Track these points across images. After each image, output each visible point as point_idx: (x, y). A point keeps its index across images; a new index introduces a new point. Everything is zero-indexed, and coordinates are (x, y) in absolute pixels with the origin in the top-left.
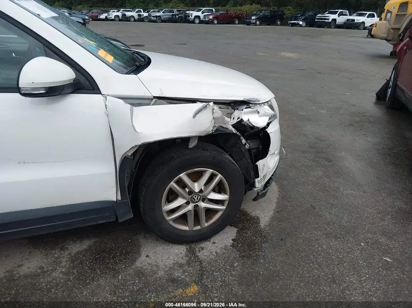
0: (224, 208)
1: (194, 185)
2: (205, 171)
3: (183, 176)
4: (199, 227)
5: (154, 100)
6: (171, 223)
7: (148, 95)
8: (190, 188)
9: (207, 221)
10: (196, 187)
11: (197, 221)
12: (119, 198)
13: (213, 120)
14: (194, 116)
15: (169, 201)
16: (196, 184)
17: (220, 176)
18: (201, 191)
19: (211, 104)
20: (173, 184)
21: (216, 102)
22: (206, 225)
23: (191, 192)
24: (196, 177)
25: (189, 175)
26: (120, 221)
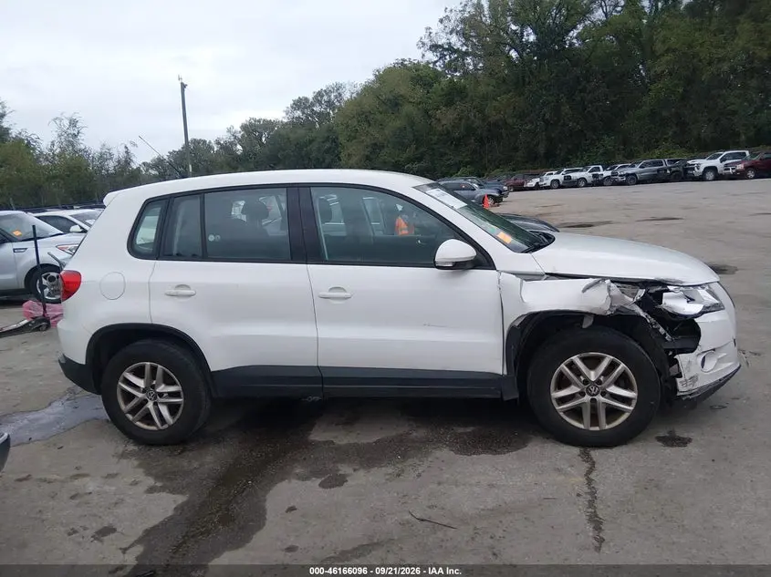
0: (631, 408)
1: (589, 374)
2: (603, 358)
3: (576, 359)
4: (597, 429)
5: (546, 276)
6: (561, 414)
7: (540, 271)
8: (585, 376)
9: (608, 423)
10: (593, 376)
11: (595, 420)
12: (505, 373)
13: (609, 299)
14: (584, 291)
15: (560, 387)
16: (592, 373)
17: (622, 366)
18: (599, 382)
19: (608, 281)
20: (563, 366)
21: (614, 281)
22: (607, 427)
23: (586, 382)
24: (592, 363)
25: (583, 360)
26: (505, 398)
